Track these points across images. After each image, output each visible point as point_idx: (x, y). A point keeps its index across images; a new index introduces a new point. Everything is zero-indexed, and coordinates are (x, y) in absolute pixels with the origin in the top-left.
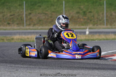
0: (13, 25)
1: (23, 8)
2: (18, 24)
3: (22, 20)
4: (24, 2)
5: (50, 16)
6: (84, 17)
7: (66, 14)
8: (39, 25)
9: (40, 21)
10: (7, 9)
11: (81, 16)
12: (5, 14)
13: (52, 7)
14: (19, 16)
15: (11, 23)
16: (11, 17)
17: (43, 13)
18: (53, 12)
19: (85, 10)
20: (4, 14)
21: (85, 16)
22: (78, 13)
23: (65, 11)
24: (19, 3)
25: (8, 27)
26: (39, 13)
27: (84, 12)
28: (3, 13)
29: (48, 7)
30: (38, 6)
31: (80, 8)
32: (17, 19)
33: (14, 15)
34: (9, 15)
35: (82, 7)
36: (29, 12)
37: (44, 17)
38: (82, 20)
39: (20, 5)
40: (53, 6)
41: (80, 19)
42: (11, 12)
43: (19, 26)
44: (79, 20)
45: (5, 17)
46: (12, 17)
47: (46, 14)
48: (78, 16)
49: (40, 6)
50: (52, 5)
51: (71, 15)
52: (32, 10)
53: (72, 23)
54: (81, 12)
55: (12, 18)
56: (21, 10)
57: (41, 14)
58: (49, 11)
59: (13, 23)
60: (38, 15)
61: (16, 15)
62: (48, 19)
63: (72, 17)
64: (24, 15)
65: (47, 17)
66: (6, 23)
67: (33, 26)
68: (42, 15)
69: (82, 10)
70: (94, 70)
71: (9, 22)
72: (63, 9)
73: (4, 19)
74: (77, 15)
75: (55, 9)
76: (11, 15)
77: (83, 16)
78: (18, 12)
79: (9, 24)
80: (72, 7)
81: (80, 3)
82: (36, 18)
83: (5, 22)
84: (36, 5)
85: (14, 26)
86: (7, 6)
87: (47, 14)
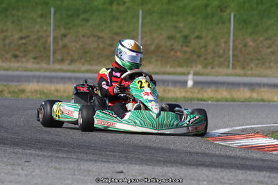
0: (24, 60)
1: (50, 24)
2: (35, 58)
3: (45, 48)
4: (52, 10)
5: (108, 42)
6: (185, 49)
7: (145, 39)
8: (82, 61)
9: (86, 53)
10: (13, 22)
11: (177, 46)
12: (9, 34)
13: (115, 23)
14: (38, 39)
15: (21, 54)
16: (20, 42)
17: (94, 36)
18: (116, 34)
19: (186, 32)
20: (5, 34)
21: (187, 46)
22: (171, 38)
23: (142, 32)
24: (40, 12)
25: (14, 64)
26: (83, 36)
27: (186, 37)
28: (3, 31)
29: (105, 22)
30: (83, 20)
31: (176, 27)
32: (35, 47)
33: (28, 37)
34: (17, 36)
35: (181, 25)
36: (63, 31)
37: (95, 45)
38: (179, 54)
39: (42, 16)
40: (117, 20)
41: (176, 52)
42: (21, 30)
43: (38, 63)
44: (172, 53)
45: (8, 41)
46: (24, 41)
47: (99, 38)
48: (172, 45)
49: (88, 20)
50: (115, 18)
51: (156, 42)
52: (70, 28)
53: (156, 60)
54: (178, 35)
55: (25, 44)
56: (45, 28)
57: (89, 37)
58: (107, 31)
59: (25, 56)
60: (83, 39)
61: (33, 37)
62: (103, 49)
63: (158, 47)
64: (51, 39)
65: (101, 45)
66: (9, 56)
67: (70, 64)
68: (90, 40)
69: (180, 32)
70: (199, 168)
71: (17, 53)
72: (138, 28)
73: (4, 45)
74: (169, 44)
75: (120, 27)
76: (21, 38)
77: (182, 46)
78: (38, 32)
79: (16, 56)
80: (159, 25)
81: (178, 15)
82: (78, 46)
83: (7, 52)
84: (78, 16)
85: (26, 62)
86: (13, 16)
87: (102, 38)
